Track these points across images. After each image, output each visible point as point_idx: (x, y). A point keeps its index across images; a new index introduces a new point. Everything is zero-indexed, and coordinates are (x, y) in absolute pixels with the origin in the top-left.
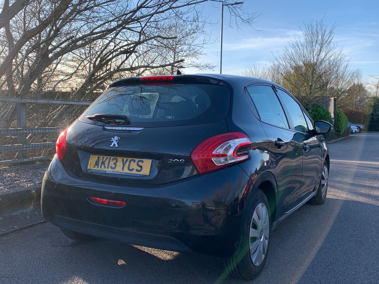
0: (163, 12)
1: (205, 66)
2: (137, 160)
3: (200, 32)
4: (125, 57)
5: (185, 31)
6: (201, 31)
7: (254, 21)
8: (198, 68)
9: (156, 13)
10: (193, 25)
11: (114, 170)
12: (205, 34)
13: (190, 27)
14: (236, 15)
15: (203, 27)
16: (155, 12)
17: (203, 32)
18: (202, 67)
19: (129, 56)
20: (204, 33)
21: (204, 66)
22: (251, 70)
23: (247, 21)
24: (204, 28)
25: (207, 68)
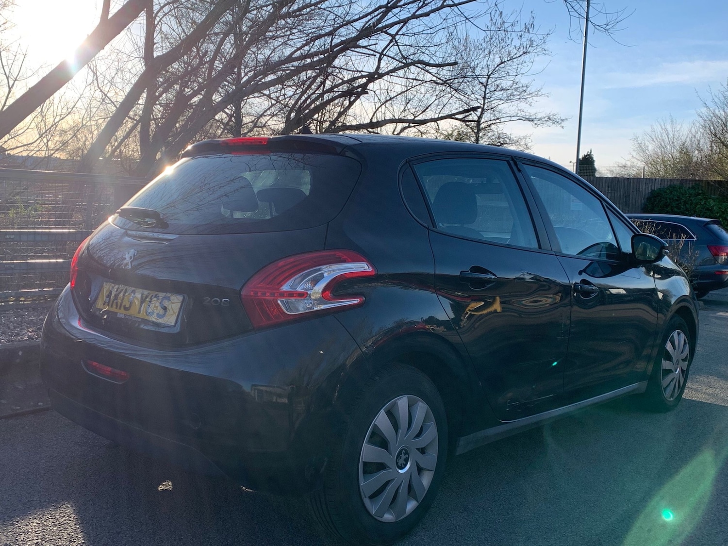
0: (427, 14)
1: (546, 119)
2: (162, 295)
3: (538, 50)
4: (347, 103)
5: (507, 50)
6: (541, 49)
7: (618, 26)
8: (532, 122)
9: (414, 16)
10: (524, 37)
11: (127, 312)
12: (548, 54)
13: (517, 42)
14: (580, 16)
15: (544, 41)
16: (411, 16)
17: (545, 50)
18: (539, 120)
19: (355, 101)
20: (547, 52)
21: (544, 118)
22: (663, 127)
23: (604, 26)
24: (546, 43)
25: (550, 122)
